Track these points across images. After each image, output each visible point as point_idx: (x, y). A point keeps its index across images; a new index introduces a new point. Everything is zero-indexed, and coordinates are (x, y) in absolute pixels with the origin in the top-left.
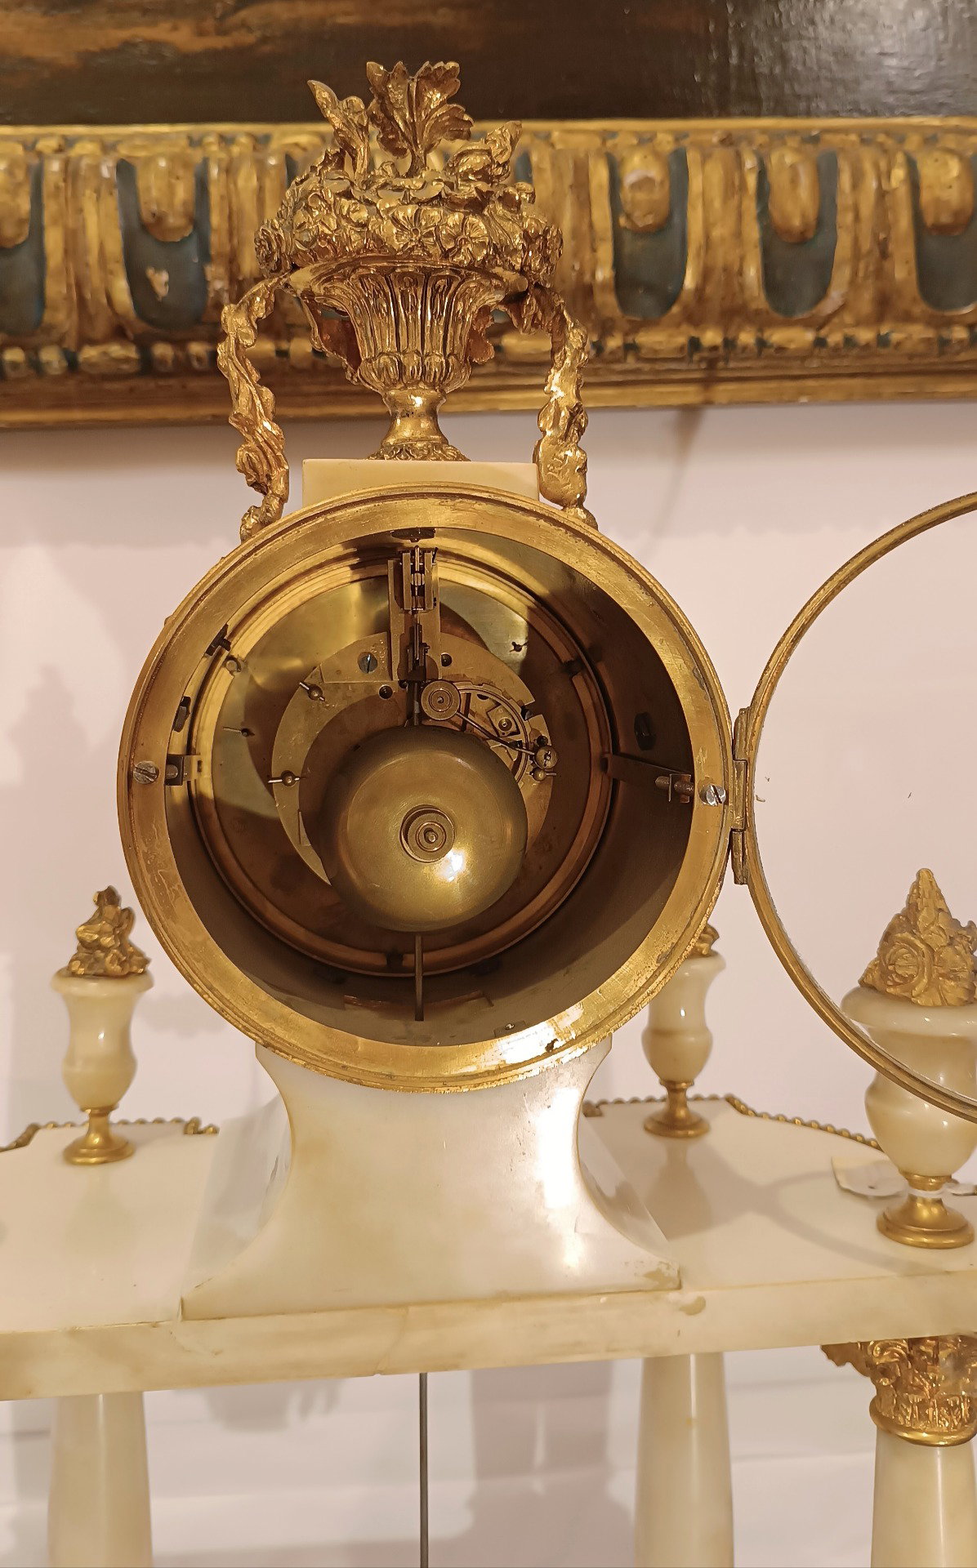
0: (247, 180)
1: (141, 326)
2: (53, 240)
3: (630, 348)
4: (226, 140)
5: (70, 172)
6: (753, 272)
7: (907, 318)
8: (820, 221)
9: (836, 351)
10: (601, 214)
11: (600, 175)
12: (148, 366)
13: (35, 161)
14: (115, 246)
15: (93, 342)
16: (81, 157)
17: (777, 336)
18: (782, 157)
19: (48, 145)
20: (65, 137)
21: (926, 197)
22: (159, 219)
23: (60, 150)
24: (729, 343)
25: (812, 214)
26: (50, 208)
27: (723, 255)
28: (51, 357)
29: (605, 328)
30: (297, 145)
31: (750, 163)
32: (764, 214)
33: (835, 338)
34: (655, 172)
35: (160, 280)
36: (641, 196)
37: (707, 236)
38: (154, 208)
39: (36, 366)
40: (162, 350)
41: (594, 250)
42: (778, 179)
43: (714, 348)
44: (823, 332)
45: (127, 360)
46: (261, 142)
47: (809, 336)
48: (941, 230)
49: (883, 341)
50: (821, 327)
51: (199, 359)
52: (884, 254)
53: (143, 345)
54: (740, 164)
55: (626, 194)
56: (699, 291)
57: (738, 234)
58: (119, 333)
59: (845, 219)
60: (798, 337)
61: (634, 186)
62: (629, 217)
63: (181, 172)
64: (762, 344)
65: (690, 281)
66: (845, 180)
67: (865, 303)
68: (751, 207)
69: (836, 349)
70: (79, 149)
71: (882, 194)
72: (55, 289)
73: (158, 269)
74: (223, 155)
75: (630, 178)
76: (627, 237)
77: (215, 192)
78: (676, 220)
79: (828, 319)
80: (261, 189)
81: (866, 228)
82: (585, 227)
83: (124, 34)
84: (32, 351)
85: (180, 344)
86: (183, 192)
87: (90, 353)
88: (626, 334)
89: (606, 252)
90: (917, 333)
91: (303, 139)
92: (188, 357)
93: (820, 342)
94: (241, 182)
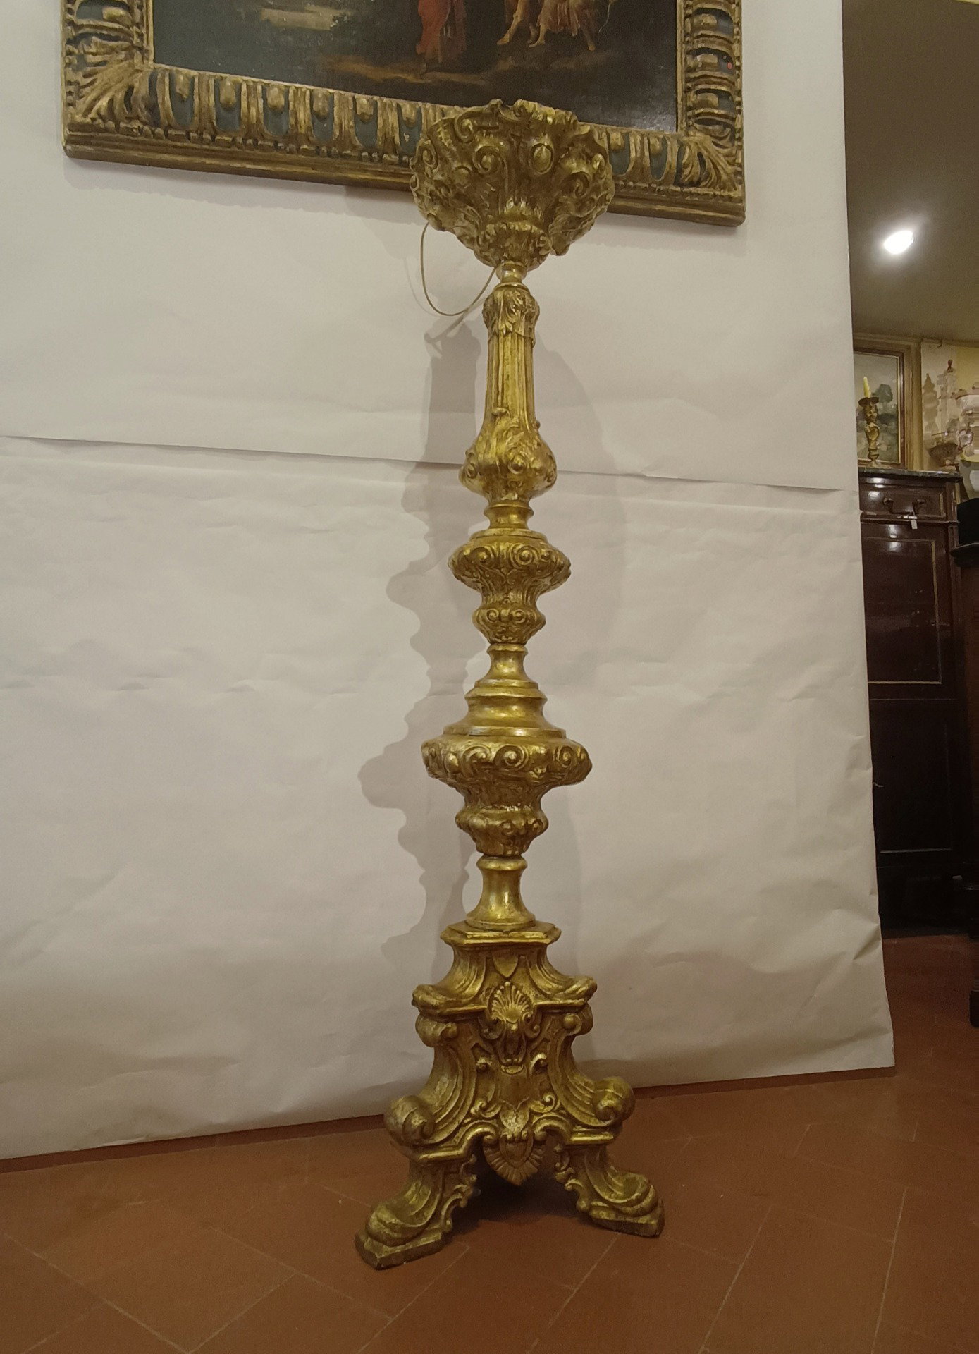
0: (431, 113)
1: (401, 150)
2: (380, 121)
4: (424, 106)
5: (383, 106)
12: (401, 162)
13: (374, 104)
14: (396, 124)
15: (387, 153)
19: (376, 100)
21: (611, 142)
22: (408, 119)
23: (379, 102)
26: (379, 112)
28: (375, 155)
30: (443, 109)
35: (407, 137)
38: (407, 116)
40: (405, 158)
45: (396, 160)
46: (433, 106)
48: (615, 151)
53: (401, 157)
58: (395, 153)
63: (413, 112)
70: (383, 101)
72: (379, 134)
73: (406, 134)
74: (424, 109)
77: (423, 117)
83: (395, 75)
84: (370, 154)
91: (445, 108)
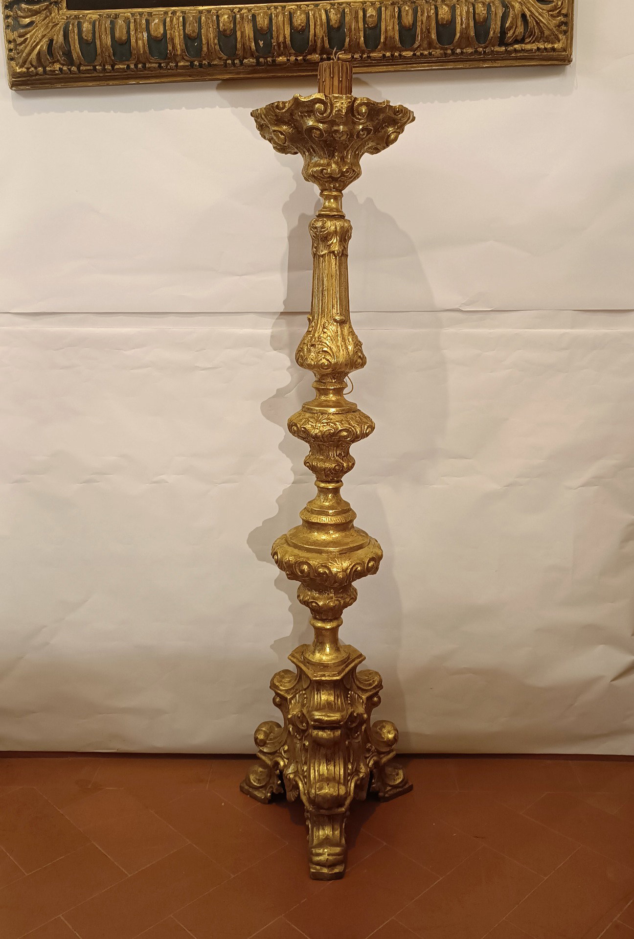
0: (280, 18)
1: (257, 54)
2: (239, 34)
3: (369, 57)
4: (276, 8)
5: (242, 18)
6: (397, 37)
7: (436, 48)
8: (413, 24)
9: (418, 57)
10: (361, 25)
11: (361, 14)
12: (258, 63)
13: (234, 15)
14: (252, 35)
15: (246, 58)
16: (244, 13)
17: (404, 54)
18: (405, 8)
19: (236, 10)
20: (239, 8)
22: (262, 28)
23: (239, 12)
24: (392, 55)
25: (411, 22)
26: (238, 27)
27: (390, 33)
28: (237, 61)
29: (363, 53)
30: (292, 8)
31: (396, 9)
32: (400, 23)
33: (418, 54)
34: (374, 13)
35: (261, 43)
36: (370, 19)
37: (386, 29)
38: (260, 26)
39: (234, 64)
40: (261, 60)
41: (359, 33)
42: (404, 14)
43: (388, 57)
44: (415, 52)
45: (254, 62)
46: (284, 7)
47: (412, 53)
48: (443, 25)
49: (430, 54)
50: (414, 52)
51: (270, 62)
52: (429, 32)
53: (258, 58)
54: (394, 10)
55: (367, 19)
56: (385, 43)
57: (393, 28)
58: (252, 56)
59: (419, 24)
60: (409, 54)
61: (370, 17)
62: (368, 25)
63: (266, 17)
64: (400, 55)
65: (382, 41)
66: (419, 14)
67: (425, 45)
68: (396, 21)
69: (418, 56)
70: (243, 11)
71: (429, 17)
72: (239, 46)
73: (261, 41)
74: (275, 12)
75: (368, 15)
76: (367, 29)
77: (274, 22)
78: (379, 25)
79: (417, 49)
80: (284, 20)
81: (424, 25)
82: (357, 27)
84: (233, 61)
85: (266, 58)
86: (266, 22)
87: (245, 61)
88: (368, 54)
89: (362, 34)
90: (438, 52)
91: (293, 7)
92: (267, 61)
93: (415, 55)
94: (279, 19)
